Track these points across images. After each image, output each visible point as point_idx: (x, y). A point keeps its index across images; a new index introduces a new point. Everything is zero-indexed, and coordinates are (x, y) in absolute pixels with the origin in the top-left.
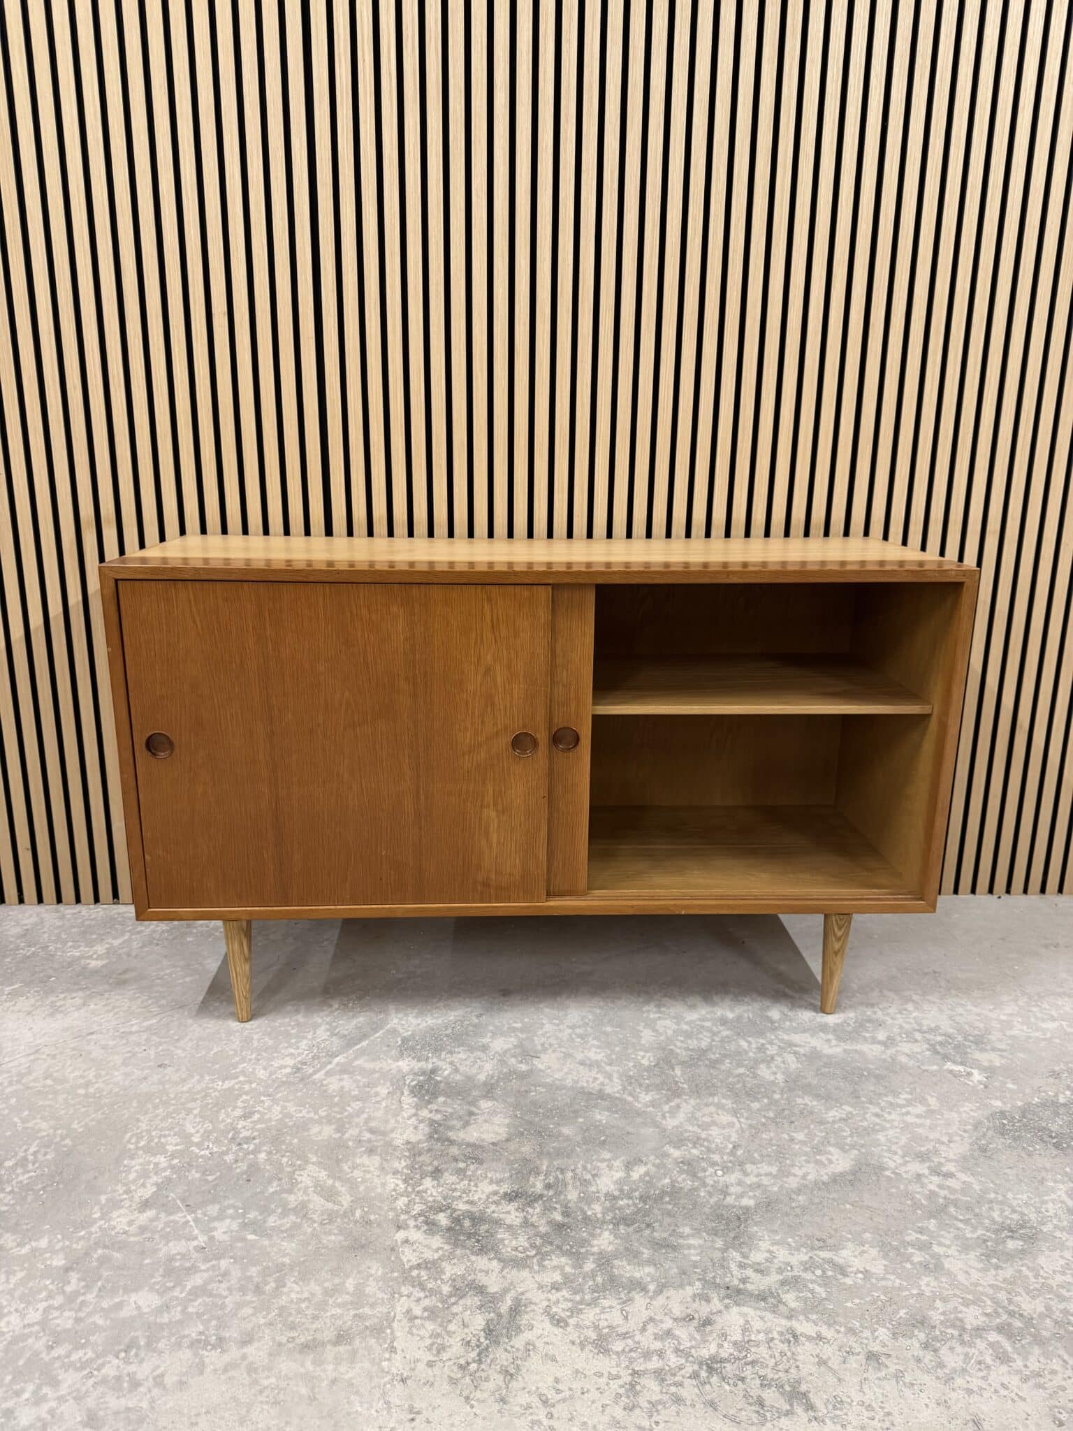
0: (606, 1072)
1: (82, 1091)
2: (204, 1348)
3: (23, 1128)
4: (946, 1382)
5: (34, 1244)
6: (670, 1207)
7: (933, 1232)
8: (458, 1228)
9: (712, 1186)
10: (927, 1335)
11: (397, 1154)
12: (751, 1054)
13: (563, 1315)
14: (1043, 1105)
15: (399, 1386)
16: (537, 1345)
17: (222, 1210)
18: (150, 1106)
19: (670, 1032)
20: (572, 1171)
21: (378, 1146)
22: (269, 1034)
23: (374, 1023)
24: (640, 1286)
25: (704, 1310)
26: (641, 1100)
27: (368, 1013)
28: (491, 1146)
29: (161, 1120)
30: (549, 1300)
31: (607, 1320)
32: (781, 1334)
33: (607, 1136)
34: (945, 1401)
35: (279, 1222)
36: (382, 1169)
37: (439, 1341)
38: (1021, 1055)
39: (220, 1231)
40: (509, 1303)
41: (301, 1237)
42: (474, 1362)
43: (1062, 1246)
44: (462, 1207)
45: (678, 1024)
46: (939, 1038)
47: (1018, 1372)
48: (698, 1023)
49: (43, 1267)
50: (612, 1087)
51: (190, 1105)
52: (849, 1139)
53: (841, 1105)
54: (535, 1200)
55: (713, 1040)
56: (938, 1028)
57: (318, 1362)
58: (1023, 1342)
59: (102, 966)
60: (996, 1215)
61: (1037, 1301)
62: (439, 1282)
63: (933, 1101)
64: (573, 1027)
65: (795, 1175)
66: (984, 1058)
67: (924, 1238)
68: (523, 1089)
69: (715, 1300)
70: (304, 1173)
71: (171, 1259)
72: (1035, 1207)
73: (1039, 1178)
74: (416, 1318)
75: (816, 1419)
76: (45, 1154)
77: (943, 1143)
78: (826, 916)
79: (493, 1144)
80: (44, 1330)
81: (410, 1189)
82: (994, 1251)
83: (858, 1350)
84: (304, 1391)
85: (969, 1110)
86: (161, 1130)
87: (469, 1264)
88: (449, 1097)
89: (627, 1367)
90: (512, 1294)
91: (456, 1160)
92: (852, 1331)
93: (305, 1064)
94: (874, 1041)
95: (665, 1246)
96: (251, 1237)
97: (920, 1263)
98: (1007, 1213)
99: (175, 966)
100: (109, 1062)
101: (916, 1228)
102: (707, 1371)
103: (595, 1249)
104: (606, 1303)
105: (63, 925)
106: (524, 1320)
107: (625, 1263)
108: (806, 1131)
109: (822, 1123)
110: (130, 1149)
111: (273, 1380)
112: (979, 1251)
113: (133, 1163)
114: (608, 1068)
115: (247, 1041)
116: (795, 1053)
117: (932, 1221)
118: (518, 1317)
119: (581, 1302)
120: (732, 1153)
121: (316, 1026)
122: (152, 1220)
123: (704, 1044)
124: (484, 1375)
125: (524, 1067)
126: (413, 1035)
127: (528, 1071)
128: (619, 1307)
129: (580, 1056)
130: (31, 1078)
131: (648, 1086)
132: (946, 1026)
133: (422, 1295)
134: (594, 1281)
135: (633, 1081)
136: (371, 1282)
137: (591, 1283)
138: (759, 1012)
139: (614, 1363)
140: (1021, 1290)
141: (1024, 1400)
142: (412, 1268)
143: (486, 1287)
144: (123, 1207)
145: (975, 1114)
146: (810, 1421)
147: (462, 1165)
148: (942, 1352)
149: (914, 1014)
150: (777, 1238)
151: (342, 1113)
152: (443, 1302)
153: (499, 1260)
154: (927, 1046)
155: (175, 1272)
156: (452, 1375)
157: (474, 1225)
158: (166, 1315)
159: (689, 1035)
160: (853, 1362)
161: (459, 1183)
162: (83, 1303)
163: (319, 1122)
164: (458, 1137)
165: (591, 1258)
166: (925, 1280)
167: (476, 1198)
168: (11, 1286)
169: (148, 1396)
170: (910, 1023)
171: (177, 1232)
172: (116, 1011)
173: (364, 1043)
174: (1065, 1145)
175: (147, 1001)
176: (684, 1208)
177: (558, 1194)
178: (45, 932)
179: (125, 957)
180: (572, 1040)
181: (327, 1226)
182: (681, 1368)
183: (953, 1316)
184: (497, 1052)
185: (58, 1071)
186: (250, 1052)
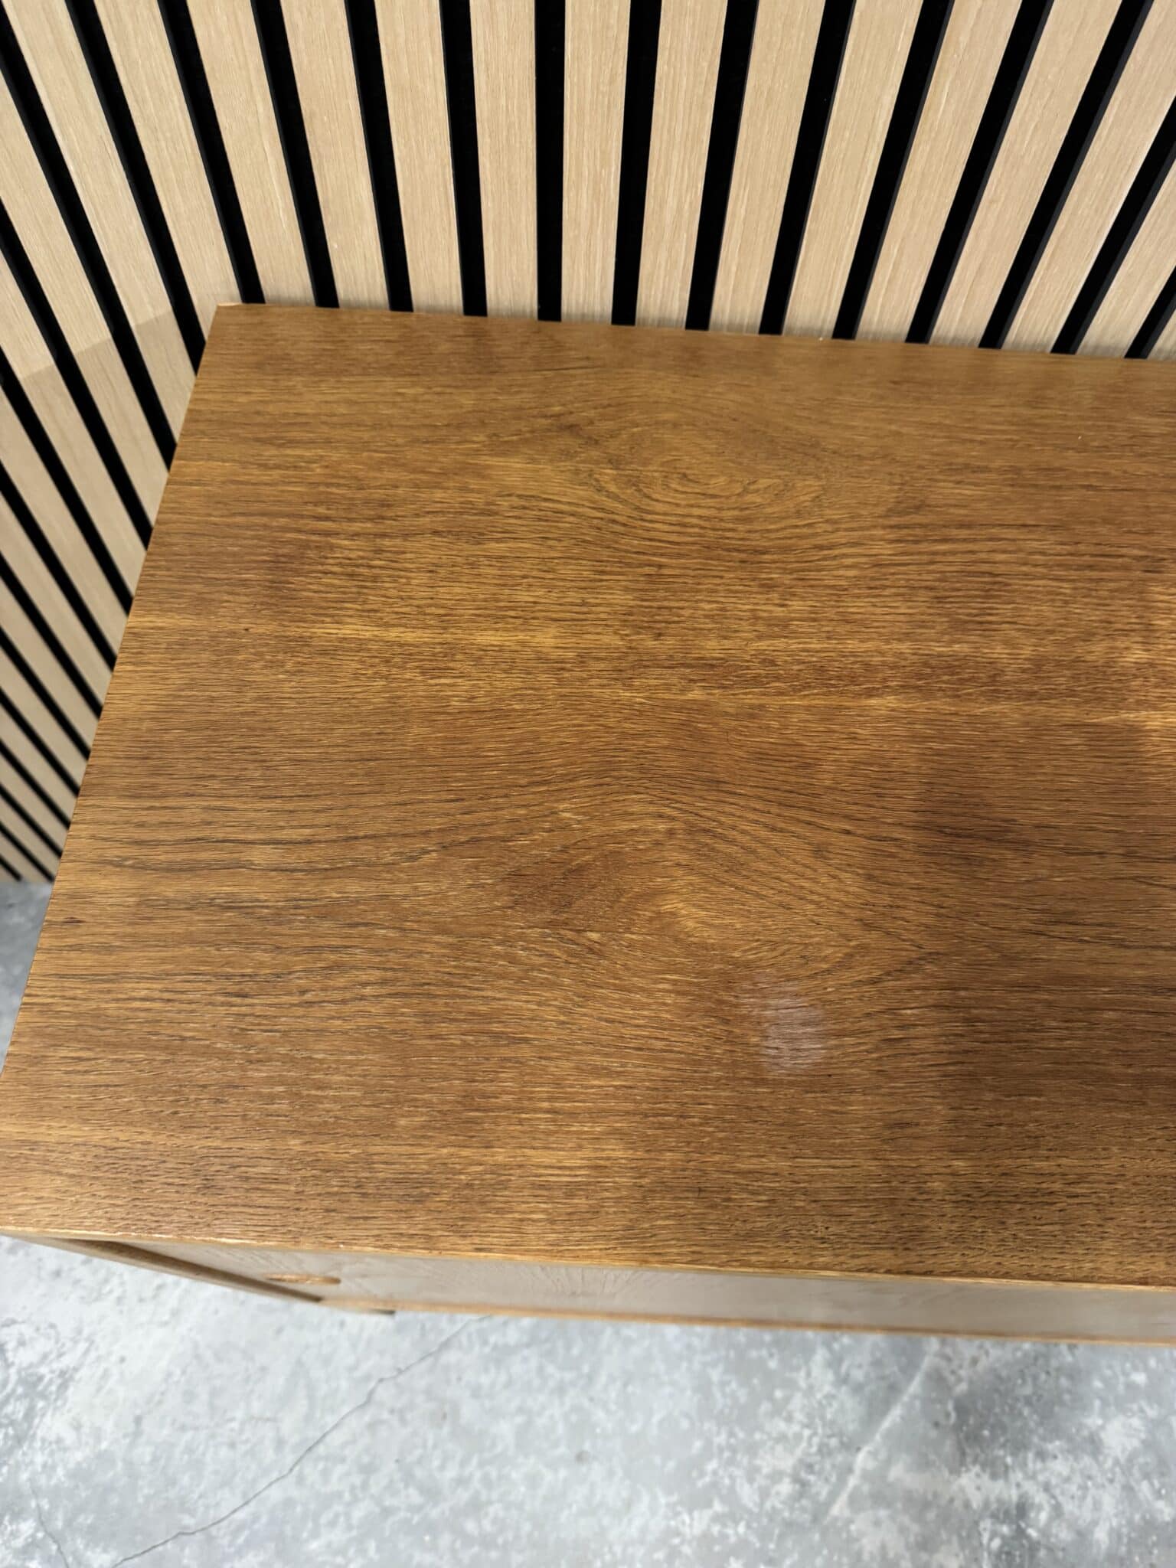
100: (495, 1440)
126: (971, 1395)
130: (381, 1480)
173: (896, 1412)
184: (1117, 1462)
185: (420, 1461)
186: (715, 1429)
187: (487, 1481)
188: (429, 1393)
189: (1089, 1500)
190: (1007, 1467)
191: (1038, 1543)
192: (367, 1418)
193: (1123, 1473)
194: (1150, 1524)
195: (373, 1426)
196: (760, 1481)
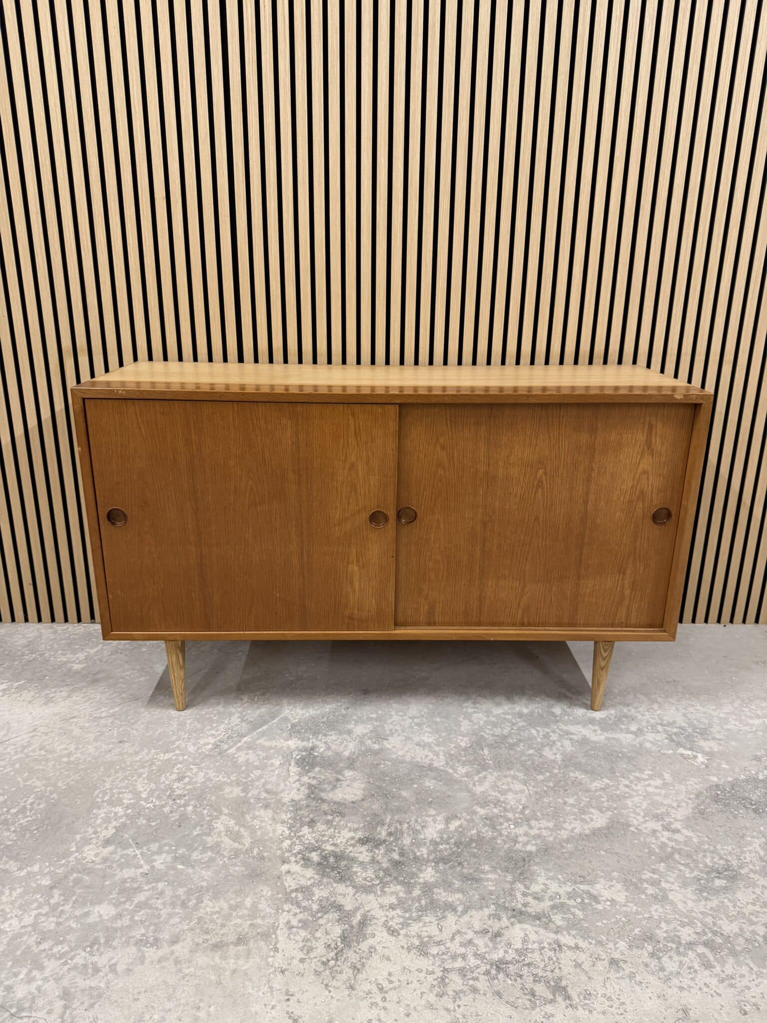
0: (435, 751)
1: (65, 759)
2: (145, 946)
3: (24, 786)
4: (665, 981)
5: (29, 869)
6: (475, 851)
7: (663, 872)
8: (325, 863)
9: (506, 836)
10: (654, 948)
11: (284, 808)
12: (539, 740)
13: (396, 927)
14: (747, 781)
15: (279, 976)
16: (377, 948)
17: (160, 847)
18: (112, 771)
19: (482, 723)
20: (408, 823)
21: (271, 802)
22: (198, 720)
23: (273, 713)
24: (452, 908)
25: (496, 926)
26: (458, 772)
27: (268, 706)
28: (351, 804)
29: (121, 781)
30: (387, 916)
31: (427, 932)
32: (550, 944)
33: (433, 798)
34: (664, 995)
35: (200, 856)
36: (274, 819)
37: (309, 944)
38: (733, 743)
39: (159, 862)
40: (359, 918)
41: (216, 868)
42: (333, 959)
43: (755, 885)
44: (329, 848)
45: (488, 716)
46: (675, 730)
47: (717, 975)
48: (503, 716)
49: (35, 885)
50: (439, 762)
51: (141, 771)
52: (606, 803)
53: (602, 778)
54: (380, 844)
55: (512, 729)
56: (674, 722)
57: (224, 958)
58: (722, 954)
59: (83, 669)
60: (708, 861)
61: (734, 924)
62: (310, 902)
63: (667, 776)
64: (412, 718)
65: (566, 829)
66: (706, 745)
67: (656, 876)
68: (375, 762)
69: (505, 919)
70: (219, 822)
71: (124, 881)
72: (737, 856)
73: (741, 834)
74: (293, 927)
75: (571, 1006)
76: (38, 805)
77: (674, 807)
78: (596, 643)
79: (353, 802)
80: (34, 930)
81: (292, 834)
82: (706, 888)
83: (603, 957)
84: (213, 978)
85: (694, 784)
86: (119, 789)
87: (332, 889)
88: (322, 767)
89: (440, 966)
90: (362, 911)
91: (326, 814)
92: (600, 943)
93: (222, 742)
94: (628, 731)
95: (472, 879)
96: (180, 867)
97: (651, 895)
98: (716, 860)
99: (133, 669)
100: (85, 739)
101: (650, 869)
102: (496, 970)
103: (421, 880)
104: (427, 919)
105: (56, 638)
106: (369, 930)
107: (442, 891)
108: (575, 797)
109: (588, 791)
110: (98, 802)
111: (192, 969)
112: (695, 886)
113: (100, 812)
114: (436, 748)
115: (182, 724)
116: (571, 739)
117: (662, 864)
118: (365, 928)
119: (409, 918)
120: (522, 812)
121: (231, 714)
122: (112, 853)
123: (506, 732)
124: (338, 969)
125: (376, 747)
126: (299, 722)
127: (379, 749)
128: (436, 922)
129: (417, 739)
130: (30, 749)
131: (464, 762)
132: (681, 721)
133: (298, 911)
134: (420, 903)
135: (454, 758)
136: (263, 900)
137: (417, 904)
138: (546, 709)
139: (431, 962)
140: (722, 916)
141: (720, 995)
142: (292, 891)
143: (343, 906)
144: (90, 844)
145: (698, 787)
146: (567, 1007)
147: (330, 817)
148: (664, 959)
149: (658, 712)
150: (550, 875)
151: (246, 778)
152: (313, 916)
153: (354, 887)
154: (666, 736)
155: (127, 891)
156: (318, 969)
157: (336, 862)
158: (119, 921)
159: (495, 725)
160: (600, 966)
161: (327, 831)
162: (62, 911)
163: (231, 784)
164: (328, 797)
165: (418, 887)
166: (655, 907)
167: (339, 842)
168: (13, 898)
169: (105, 979)
170: (654, 718)
171: (128, 862)
172: (91, 701)
173: (265, 728)
174: (761, 810)
175: (113, 694)
176: (485, 851)
177: (397, 839)
178: (42, 643)
179: (98, 662)
180: (411, 727)
181: (234, 860)
182: (477, 967)
183: (673, 934)
184: (358, 735)
185: (49, 744)
186: (184, 733)
187: (77, 749)
188: (60, 729)
189: (344, 745)
190: (309, 738)
191: (318, 756)
192: (31, 735)
193: (360, 738)
194: (369, 750)
195: (32, 737)
196: (199, 745)
